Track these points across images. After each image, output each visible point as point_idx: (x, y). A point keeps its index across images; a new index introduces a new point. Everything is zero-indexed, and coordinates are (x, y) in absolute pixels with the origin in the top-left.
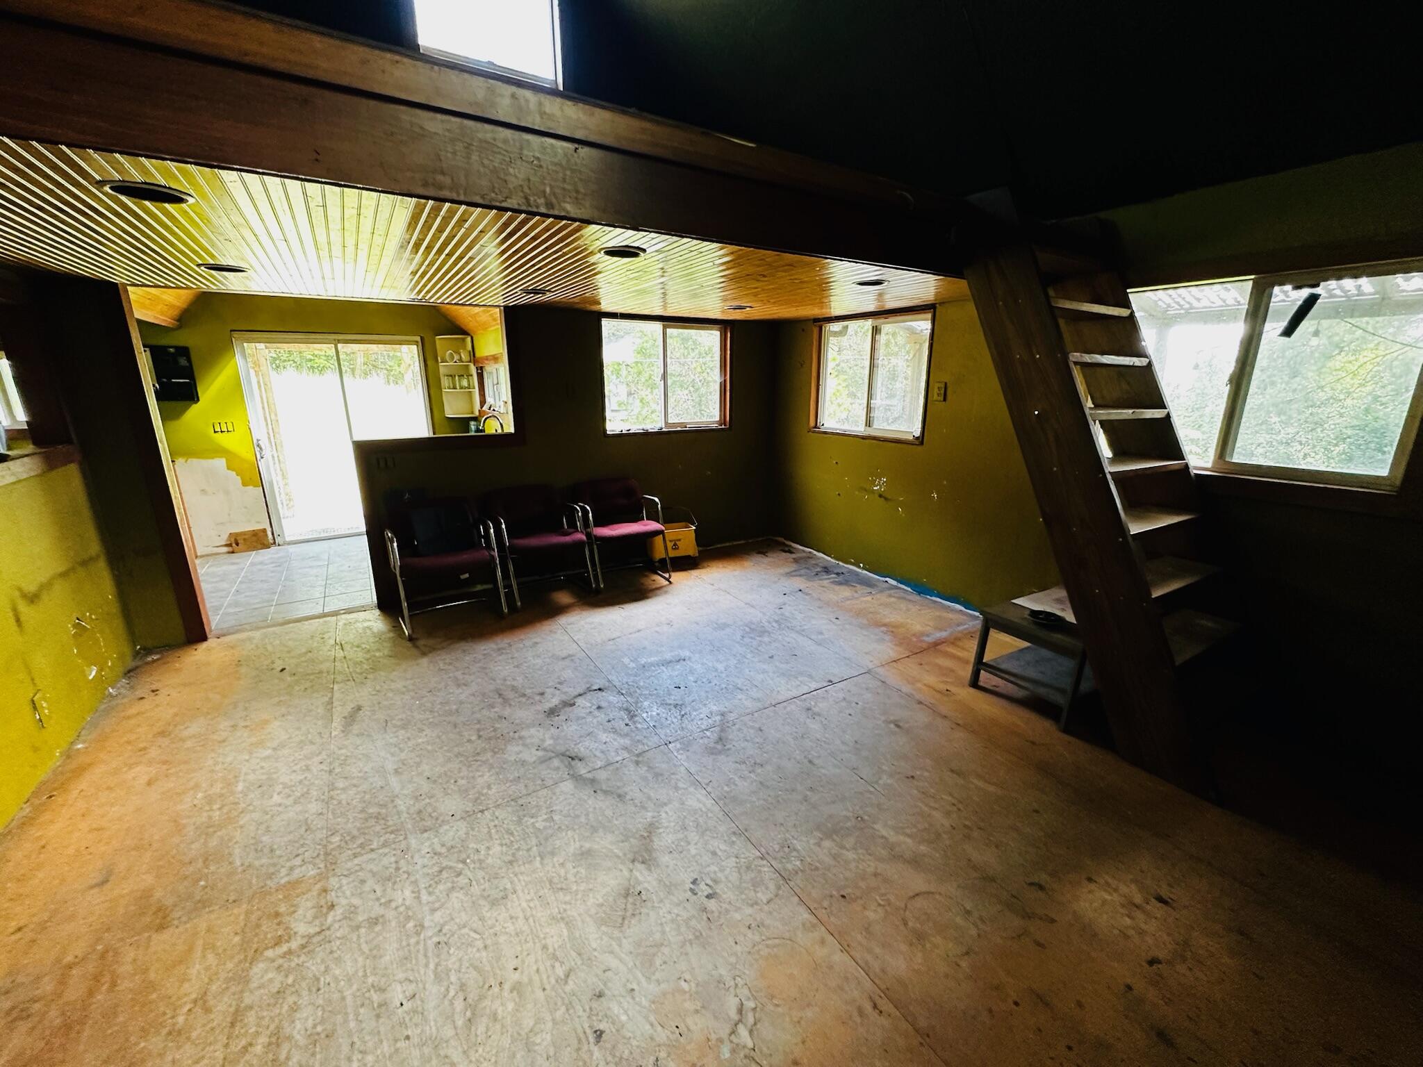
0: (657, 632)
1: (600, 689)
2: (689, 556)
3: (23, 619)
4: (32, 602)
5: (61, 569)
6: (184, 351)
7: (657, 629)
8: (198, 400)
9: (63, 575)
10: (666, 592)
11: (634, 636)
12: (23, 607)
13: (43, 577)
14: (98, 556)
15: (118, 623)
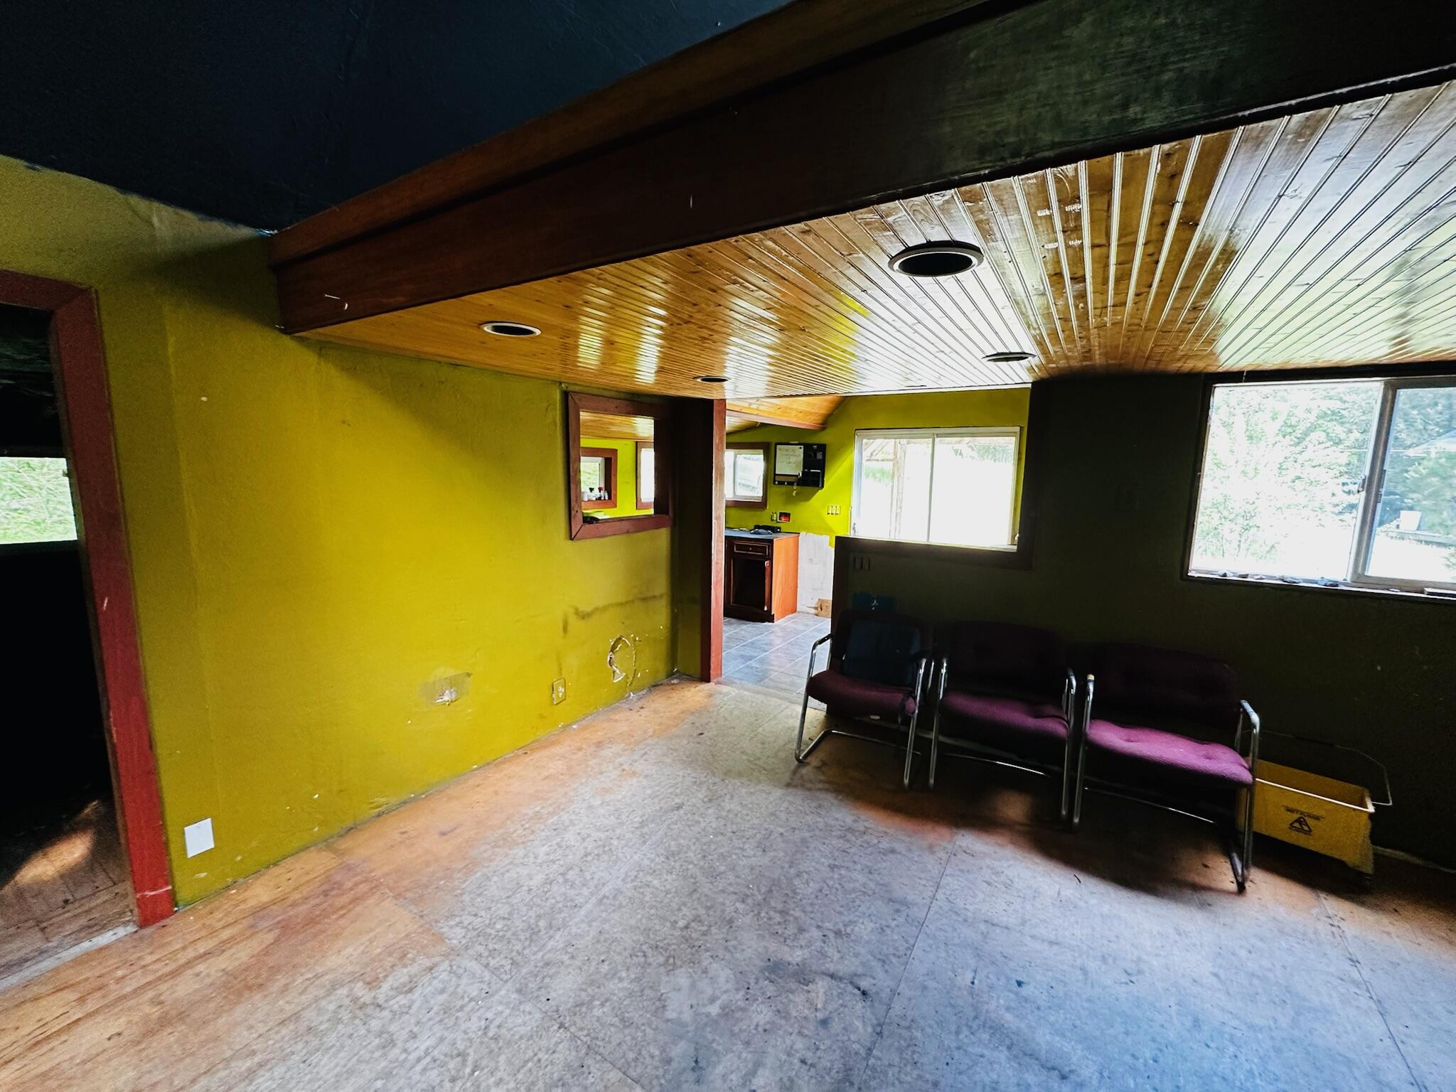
0: (1084, 970)
1: (864, 993)
2: (1341, 864)
3: (569, 628)
4: (584, 618)
5: (622, 599)
6: (822, 448)
7: (1092, 965)
8: (823, 487)
9: (621, 604)
10: (1204, 905)
11: (1038, 946)
12: (573, 620)
13: (601, 603)
14: (661, 596)
15: (662, 649)
